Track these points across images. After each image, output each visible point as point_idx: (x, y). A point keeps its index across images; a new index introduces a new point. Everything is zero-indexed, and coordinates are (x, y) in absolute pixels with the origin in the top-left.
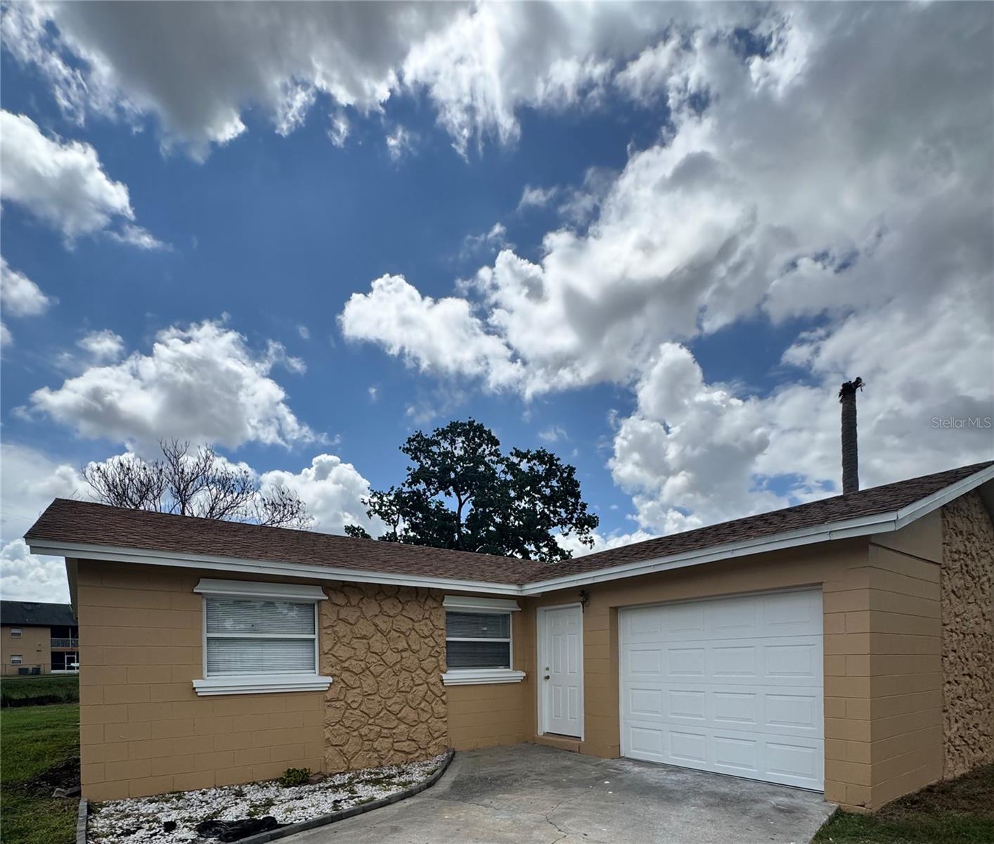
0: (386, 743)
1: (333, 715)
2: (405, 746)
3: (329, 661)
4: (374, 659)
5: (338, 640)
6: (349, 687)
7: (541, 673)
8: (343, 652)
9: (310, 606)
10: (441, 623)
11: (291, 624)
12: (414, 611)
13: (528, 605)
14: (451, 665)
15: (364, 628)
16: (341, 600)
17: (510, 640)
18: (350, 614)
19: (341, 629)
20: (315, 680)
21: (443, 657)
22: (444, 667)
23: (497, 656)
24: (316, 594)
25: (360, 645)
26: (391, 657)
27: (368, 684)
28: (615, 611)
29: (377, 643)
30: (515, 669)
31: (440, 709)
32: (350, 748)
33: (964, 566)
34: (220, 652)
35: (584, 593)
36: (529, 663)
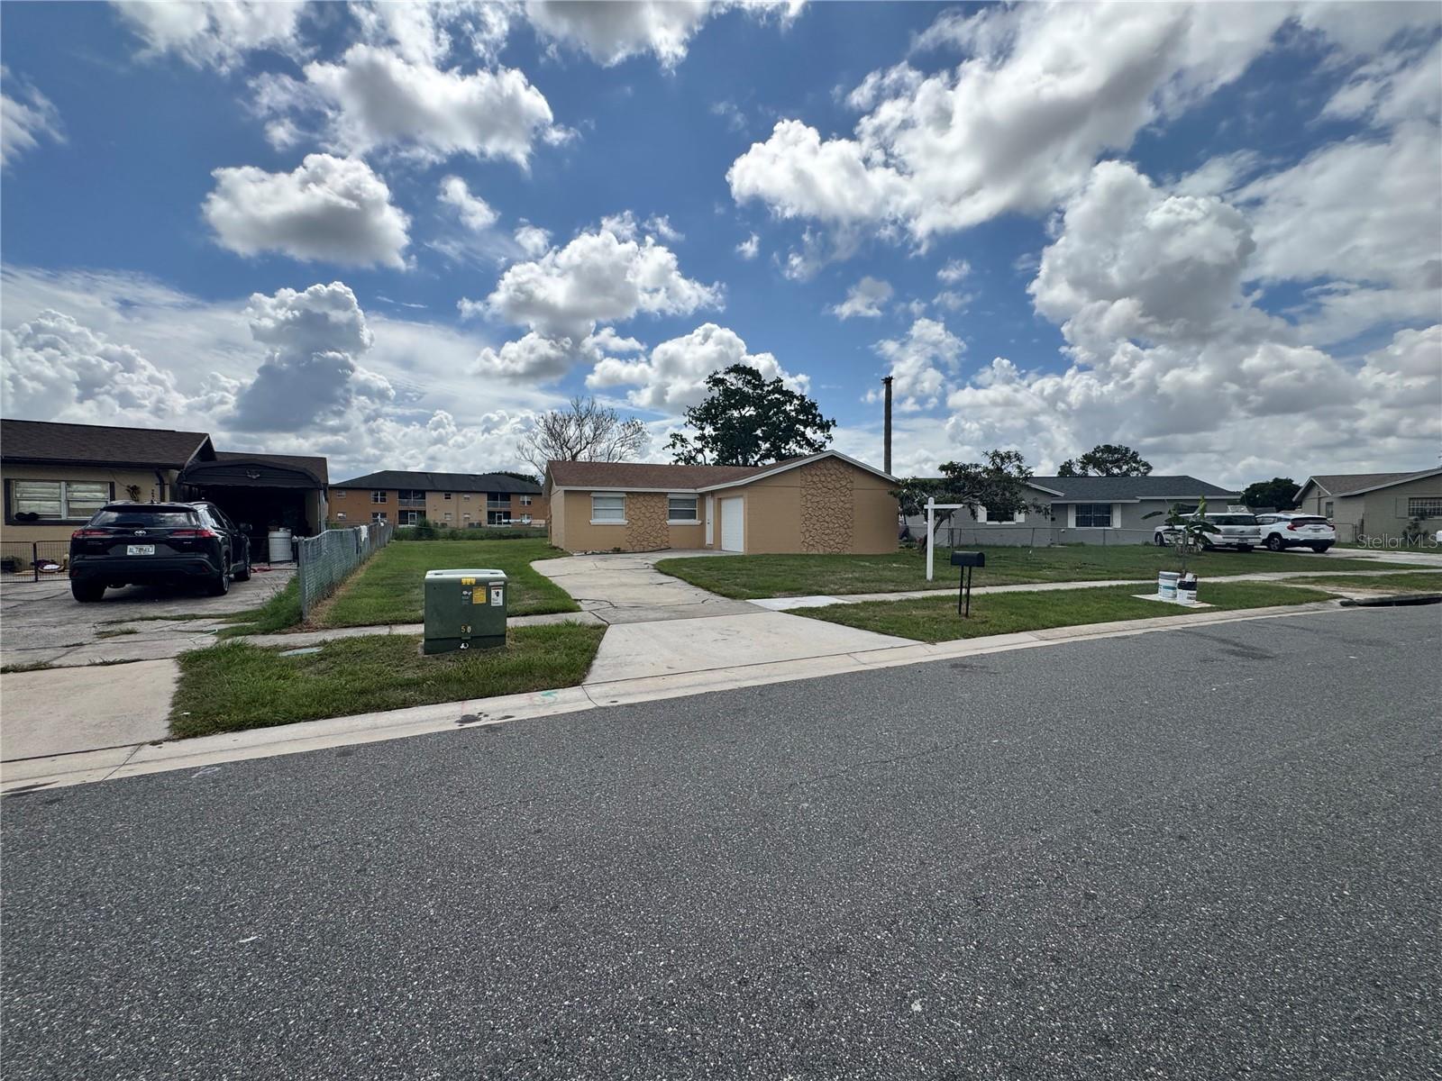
0: (646, 543)
1: (628, 532)
2: (653, 544)
3: (630, 517)
4: (642, 515)
5: (630, 510)
6: (634, 524)
7: (707, 521)
8: (632, 513)
9: (623, 498)
10: (667, 503)
11: (618, 505)
12: (656, 499)
13: (703, 495)
14: (670, 518)
15: (639, 505)
16: (631, 496)
17: (696, 509)
18: (634, 501)
19: (631, 506)
20: (623, 521)
21: (667, 514)
22: (667, 516)
23: (692, 515)
24: (625, 495)
25: (638, 511)
26: (648, 515)
27: (640, 523)
28: (720, 499)
29: (643, 510)
30: (698, 520)
31: (666, 533)
32: (633, 544)
33: (820, 485)
34: (597, 513)
35: (712, 493)
36: (703, 518)
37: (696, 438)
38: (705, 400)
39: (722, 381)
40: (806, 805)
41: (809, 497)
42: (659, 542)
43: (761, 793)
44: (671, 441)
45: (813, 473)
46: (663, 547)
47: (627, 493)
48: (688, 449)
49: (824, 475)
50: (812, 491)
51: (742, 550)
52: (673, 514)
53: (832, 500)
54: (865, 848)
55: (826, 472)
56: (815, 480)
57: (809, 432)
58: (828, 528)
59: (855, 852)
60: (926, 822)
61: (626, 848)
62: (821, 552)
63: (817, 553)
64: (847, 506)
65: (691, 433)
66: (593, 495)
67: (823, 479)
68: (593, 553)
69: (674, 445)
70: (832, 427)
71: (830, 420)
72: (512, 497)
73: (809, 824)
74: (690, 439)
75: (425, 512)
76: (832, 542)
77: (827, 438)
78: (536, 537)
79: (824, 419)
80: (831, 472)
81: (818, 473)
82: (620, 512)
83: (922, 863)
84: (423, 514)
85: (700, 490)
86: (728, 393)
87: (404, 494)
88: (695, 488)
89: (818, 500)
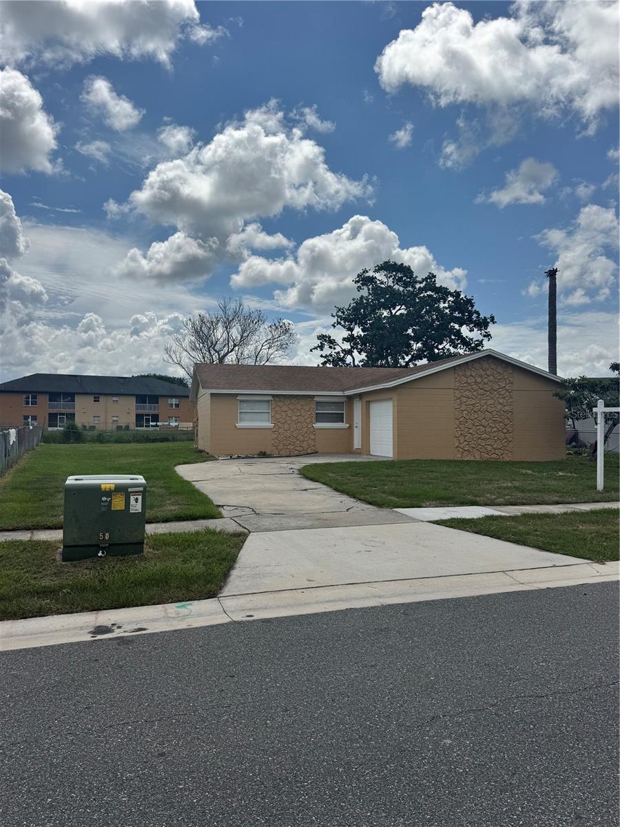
0: (292, 447)
1: (274, 436)
2: (299, 449)
3: (275, 420)
4: (288, 418)
5: (276, 413)
6: (280, 428)
7: (355, 425)
8: (278, 416)
9: (268, 401)
10: (314, 406)
11: (263, 408)
12: (303, 402)
13: (350, 398)
14: (317, 421)
15: (285, 408)
16: (277, 399)
17: (344, 412)
18: (281, 404)
19: (278, 409)
20: (269, 425)
21: (314, 417)
22: (314, 421)
23: (339, 418)
24: (271, 398)
25: (284, 414)
26: (294, 418)
27: (286, 427)
28: (368, 402)
29: (290, 413)
30: (346, 423)
31: (313, 437)
32: (280, 448)
33: (475, 387)
34: (243, 416)
35: (360, 396)
36: (351, 421)
37: (344, 339)
38: (353, 300)
39: (372, 279)
40: (449, 741)
41: (464, 399)
42: (305, 445)
43: (399, 725)
44: (319, 342)
45: (468, 373)
46: (309, 451)
47: (273, 396)
48: (336, 351)
49: (481, 376)
50: (467, 393)
51: (391, 455)
52: (320, 418)
53: (490, 402)
54: (513, 795)
55: (482, 373)
56: (469, 381)
57: (465, 330)
58: (485, 432)
59: (501, 800)
60: (585, 769)
61: (251, 779)
62: (478, 458)
63: (472, 459)
64: (507, 408)
65: (339, 334)
66: (239, 398)
67: (479, 380)
68: (239, 457)
69: (321, 347)
70: (491, 325)
71: (489, 316)
72: (160, 400)
73: (451, 763)
74: (339, 341)
75: (74, 414)
76: (489, 448)
77: (484, 336)
78: (183, 441)
79: (482, 316)
80: (488, 373)
81: (474, 374)
82: (265, 416)
83: (578, 817)
84: (72, 416)
85: (348, 393)
86: (378, 291)
87: (54, 397)
88: (343, 391)
89: (473, 402)
